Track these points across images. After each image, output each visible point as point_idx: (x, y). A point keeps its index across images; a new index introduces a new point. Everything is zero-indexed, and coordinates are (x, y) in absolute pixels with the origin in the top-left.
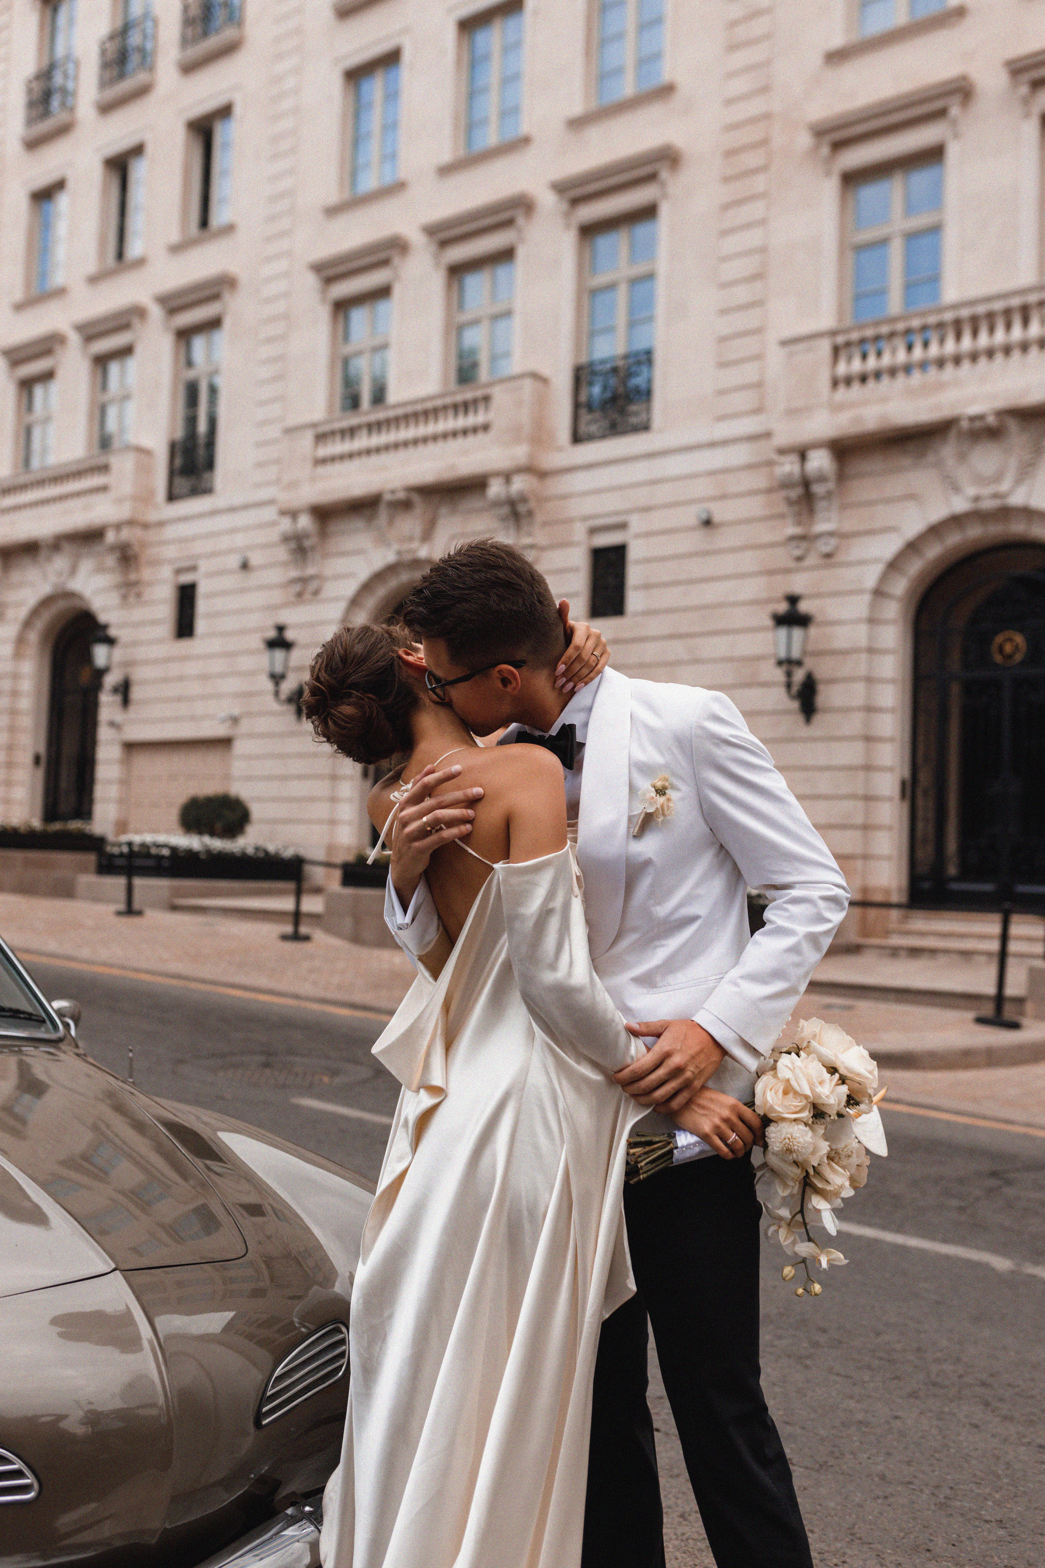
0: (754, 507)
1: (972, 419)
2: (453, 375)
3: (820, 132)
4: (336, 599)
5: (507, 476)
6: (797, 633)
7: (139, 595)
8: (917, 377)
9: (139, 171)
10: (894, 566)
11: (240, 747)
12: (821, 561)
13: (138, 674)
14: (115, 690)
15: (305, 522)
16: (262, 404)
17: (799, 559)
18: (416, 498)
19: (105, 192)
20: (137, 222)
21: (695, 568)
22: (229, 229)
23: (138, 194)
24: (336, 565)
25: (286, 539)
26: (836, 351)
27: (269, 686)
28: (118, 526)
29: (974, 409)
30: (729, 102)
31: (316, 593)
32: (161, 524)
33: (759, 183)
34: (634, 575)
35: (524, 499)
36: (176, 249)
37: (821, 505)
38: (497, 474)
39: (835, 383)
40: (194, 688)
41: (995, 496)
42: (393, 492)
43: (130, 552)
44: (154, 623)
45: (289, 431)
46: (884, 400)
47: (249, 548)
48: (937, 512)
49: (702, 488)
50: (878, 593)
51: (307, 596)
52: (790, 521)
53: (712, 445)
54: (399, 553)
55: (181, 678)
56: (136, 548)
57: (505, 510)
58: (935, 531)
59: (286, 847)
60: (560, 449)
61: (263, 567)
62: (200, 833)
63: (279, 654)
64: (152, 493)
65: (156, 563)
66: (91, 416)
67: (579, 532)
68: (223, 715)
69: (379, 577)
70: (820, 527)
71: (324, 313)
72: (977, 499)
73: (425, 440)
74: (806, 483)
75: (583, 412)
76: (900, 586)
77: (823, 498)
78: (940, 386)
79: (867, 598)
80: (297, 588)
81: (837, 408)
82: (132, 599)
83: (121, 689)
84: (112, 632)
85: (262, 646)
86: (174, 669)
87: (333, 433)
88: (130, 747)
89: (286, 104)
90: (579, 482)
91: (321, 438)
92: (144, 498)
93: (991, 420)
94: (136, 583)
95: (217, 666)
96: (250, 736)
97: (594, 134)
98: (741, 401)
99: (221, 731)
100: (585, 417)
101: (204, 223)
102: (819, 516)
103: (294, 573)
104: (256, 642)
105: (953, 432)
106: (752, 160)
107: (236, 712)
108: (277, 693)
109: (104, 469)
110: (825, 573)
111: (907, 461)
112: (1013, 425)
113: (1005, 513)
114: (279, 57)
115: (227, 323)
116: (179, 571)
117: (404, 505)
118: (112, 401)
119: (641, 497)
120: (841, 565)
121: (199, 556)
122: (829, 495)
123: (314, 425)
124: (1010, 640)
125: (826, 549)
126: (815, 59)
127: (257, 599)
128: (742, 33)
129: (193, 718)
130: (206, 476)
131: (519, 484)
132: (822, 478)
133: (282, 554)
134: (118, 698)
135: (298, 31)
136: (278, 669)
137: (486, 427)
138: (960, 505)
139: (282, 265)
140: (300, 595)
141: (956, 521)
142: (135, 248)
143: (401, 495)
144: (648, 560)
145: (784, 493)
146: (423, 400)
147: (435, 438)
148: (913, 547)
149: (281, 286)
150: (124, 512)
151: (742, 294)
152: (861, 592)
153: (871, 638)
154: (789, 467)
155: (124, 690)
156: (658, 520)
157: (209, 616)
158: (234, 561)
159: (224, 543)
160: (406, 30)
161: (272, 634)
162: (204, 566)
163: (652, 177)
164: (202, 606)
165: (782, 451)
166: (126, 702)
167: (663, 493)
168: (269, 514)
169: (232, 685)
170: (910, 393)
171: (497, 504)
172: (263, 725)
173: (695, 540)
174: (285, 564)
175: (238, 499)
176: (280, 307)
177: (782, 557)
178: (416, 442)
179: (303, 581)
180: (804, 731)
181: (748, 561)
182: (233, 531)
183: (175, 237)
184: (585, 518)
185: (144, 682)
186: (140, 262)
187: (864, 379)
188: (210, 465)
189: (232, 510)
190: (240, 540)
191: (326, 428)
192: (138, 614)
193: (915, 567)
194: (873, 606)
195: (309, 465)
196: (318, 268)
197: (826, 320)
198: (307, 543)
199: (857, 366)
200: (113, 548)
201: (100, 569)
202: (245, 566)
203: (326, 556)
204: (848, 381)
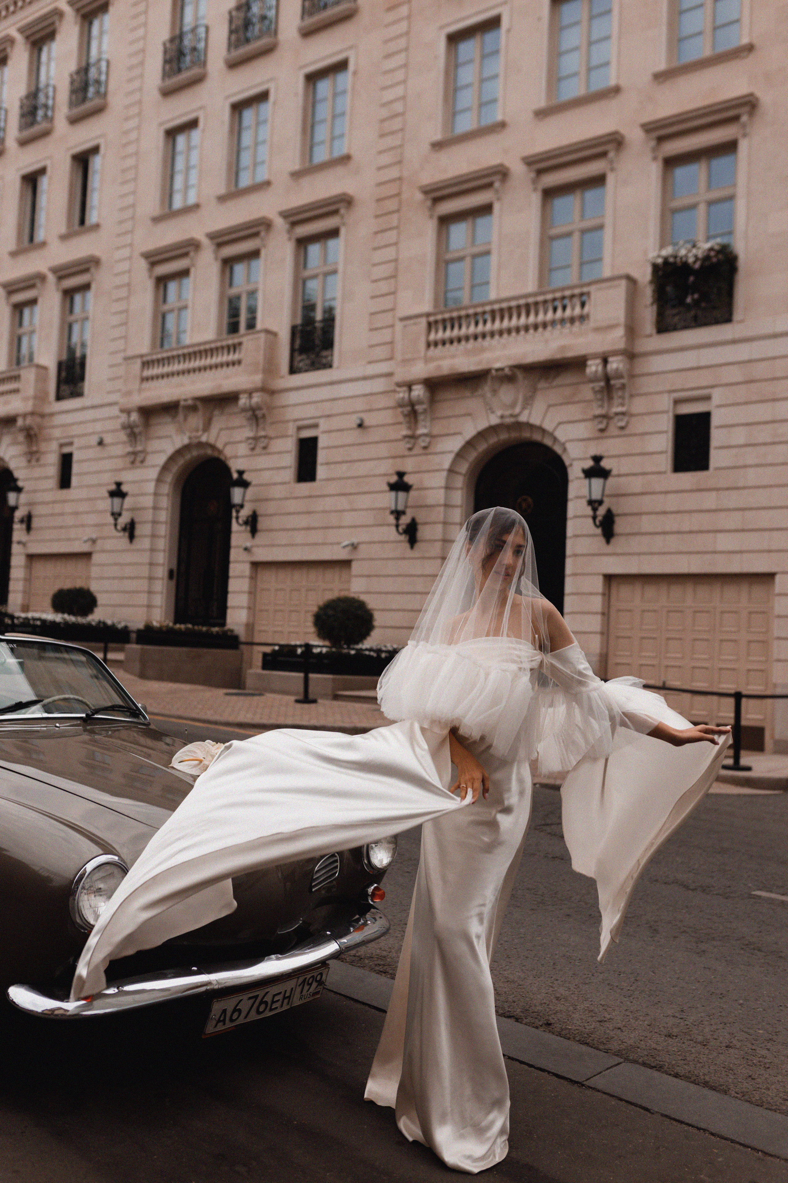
0: (387, 417)
1: (497, 370)
2: (225, 327)
3: (426, 191)
4: (153, 466)
5: (250, 393)
6: (401, 495)
7: (38, 460)
8: (471, 343)
9: (44, 183)
10: (460, 455)
11: (96, 558)
12: (421, 451)
13: (37, 511)
14: (22, 521)
15: (135, 417)
16: (114, 340)
17: (410, 449)
18: (199, 404)
19: (22, 197)
20: (42, 218)
21: (355, 453)
22: (97, 227)
23: (43, 200)
24: (154, 445)
25: (124, 427)
26: (429, 324)
27: (111, 520)
28: (25, 416)
29: (498, 365)
30: (379, 169)
31: (142, 462)
32: (52, 415)
33: (394, 220)
34: (322, 456)
35: (260, 408)
36: (64, 238)
37: (421, 417)
38: (245, 391)
39: (428, 345)
40: (70, 521)
41: (512, 416)
42: (185, 400)
43: (32, 433)
44: (47, 478)
45: (126, 359)
46: (453, 357)
47: (103, 432)
48: (482, 424)
49: (359, 404)
50: (451, 471)
51: (138, 464)
52: (404, 426)
53: (365, 378)
54: (190, 438)
55: (62, 514)
56: (36, 429)
57: (250, 413)
58: (481, 435)
59: (119, 623)
60: (283, 377)
61: (112, 444)
62: (63, 612)
63: (117, 501)
64: (47, 394)
65: (49, 439)
66: (11, 344)
67: (291, 429)
68: (85, 538)
69: (179, 453)
70: (421, 431)
71: (150, 285)
72: (502, 417)
73: (205, 368)
74: (412, 404)
75: (296, 354)
76: (464, 467)
77: (422, 413)
78: (483, 350)
79: (445, 474)
80: (132, 458)
81: (427, 360)
82: (34, 463)
83: (25, 519)
84: (20, 484)
85: (107, 495)
86: (58, 508)
87: (153, 362)
88: (31, 557)
89: (131, 149)
90: (293, 398)
91: (146, 364)
92: (40, 397)
93: (507, 371)
94: (36, 452)
95: (83, 507)
96: (103, 551)
97: (306, 181)
98: (381, 352)
99: (85, 548)
100: (298, 358)
101: (82, 222)
102: (421, 423)
103: (130, 449)
104: (104, 492)
105: (489, 377)
106: (391, 205)
107: (94, 536)
108: (116, 525)
109: (17, 378)
110: (424, 458)
111: (468, 393)
112: (520, 375)
113: (518, 426)
114: (127, 119)
115: (93, 286)
116: (62, 446)
117: (192, 408)
118: (25, 334)
119: (327, 408)
120: (430, 454)
121: (73, 437)
122: (425, 411)
123: (141, 356)
124: (525, 500)
125: (423, 444)
126: (426, 147)
127: (108, 465)
128: (389, 126)
129: (69, 540)
130: (80, 385)
131: (256, 399)
132: (420, 402)
133: (123, 436)
134: (24, 526)
135: (140, 102)
136: (116, 509)
137: (239, 362)
138: (494, 420)
139: (126, 252)
140: (133, 462)
141: (493, 429)
142: (41, 235)
143: (190, 402)
144: (328, 448)
145: (400, 410)
146: (205, 343)
147: (211, 367)
148: (470, 444)
149: (125, 266)
150: (28, 406)
151: (384, 287)
152: (443, 470)
153: (446, 498)
154: (402, 394)
155: (28, 520)
156: (336, 423)
157: (80, 474)
158: (94, 440)
159: (90, 428)
160: (202, 108)
161: (113, 487)
162: (77, 442)
163: (336, 212)
164: (76, 468)
165: (399, 385)
166: (29, 529)
167: (339, 407)
168: (115, 411)
169: (92, 519)
170: (467, 353)
171: (244, 410)
172: (109, 544)
173: (354, 436)
174: (124, 443)
175: (97, 401)
176: (125, 279)
177: (402, 447)
178: (200, 369)
179: (135, 454)
180: (409, 553)
181: (383, 450)
182: (94, 421)
183: (63, 230)
184: (296, 420)
185: (40, 516)
186: (43, 244)
187: (444, 343)
188: (82, 378)
189: (93, 407)
190: (98, 427)
191: (149, 358)
192: (38, 472)
193: (473, 455)
194: (448, 478)
195: (138, 381)
196: (147, 256)
197: (427, 306)
198: (137, 430)
199: (440, 335)
200: (21, 430)
201: (15, 443)
202: (101, 443)
203: (148, 438)
204: (436, 344)
